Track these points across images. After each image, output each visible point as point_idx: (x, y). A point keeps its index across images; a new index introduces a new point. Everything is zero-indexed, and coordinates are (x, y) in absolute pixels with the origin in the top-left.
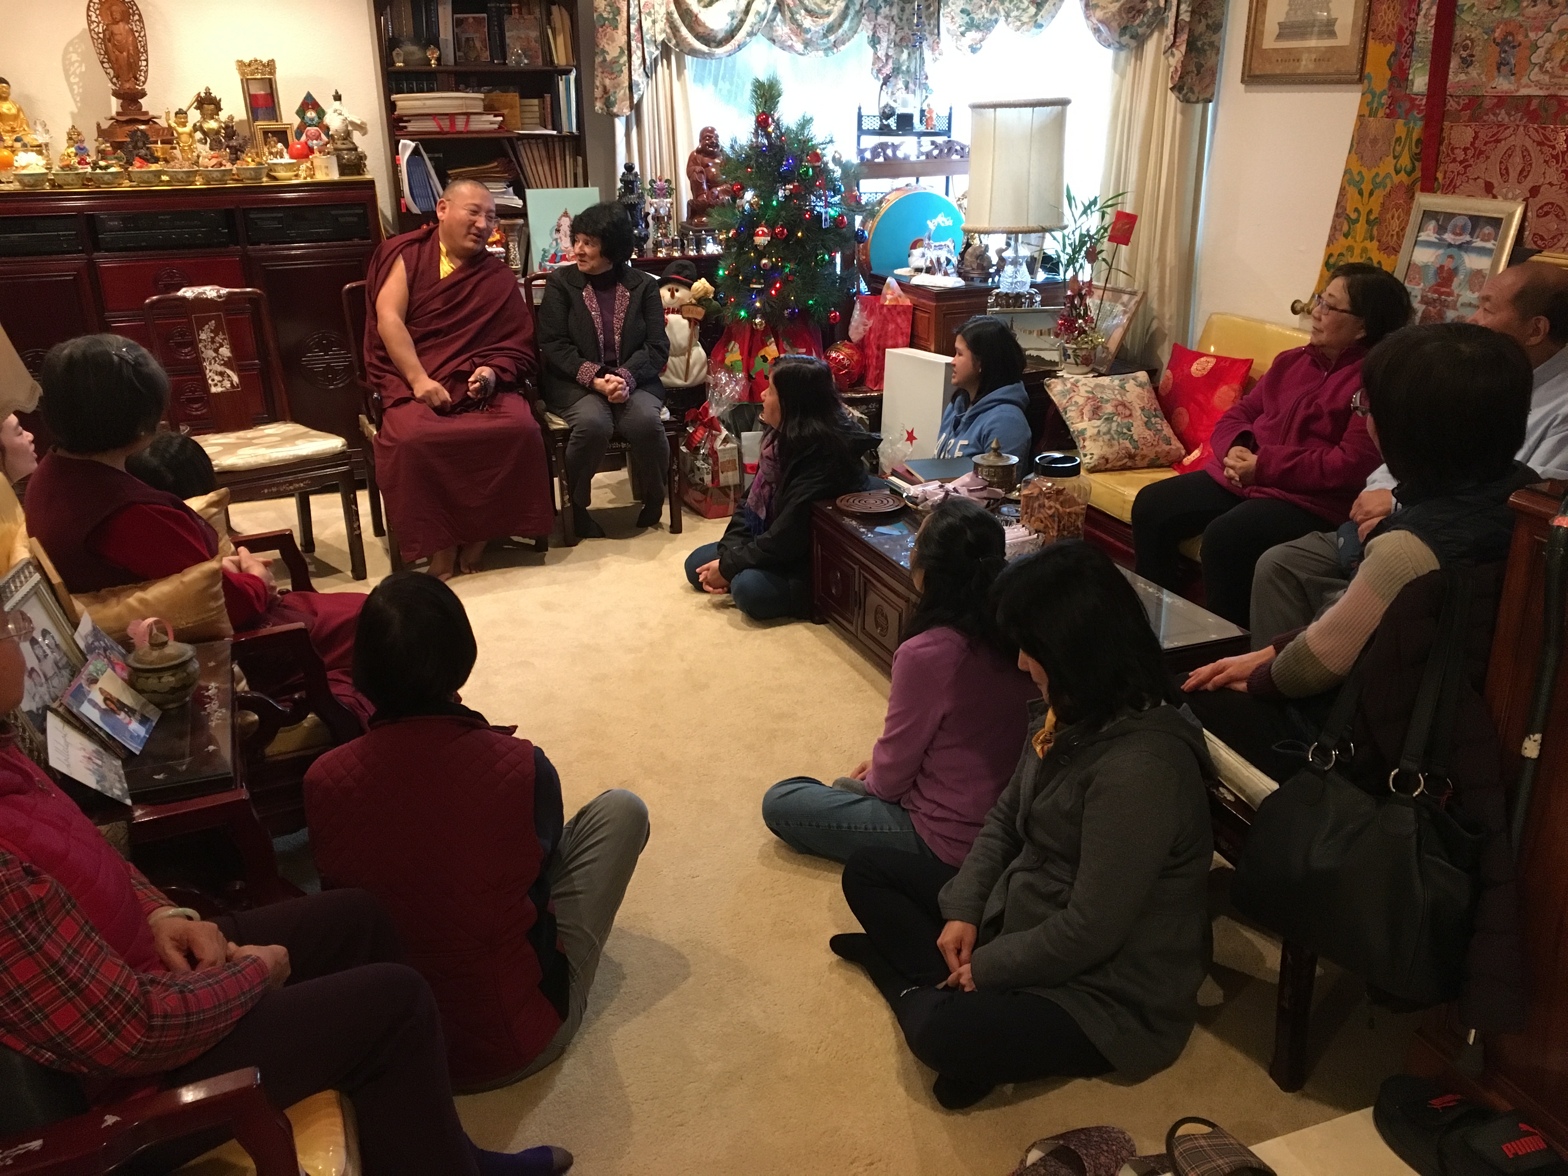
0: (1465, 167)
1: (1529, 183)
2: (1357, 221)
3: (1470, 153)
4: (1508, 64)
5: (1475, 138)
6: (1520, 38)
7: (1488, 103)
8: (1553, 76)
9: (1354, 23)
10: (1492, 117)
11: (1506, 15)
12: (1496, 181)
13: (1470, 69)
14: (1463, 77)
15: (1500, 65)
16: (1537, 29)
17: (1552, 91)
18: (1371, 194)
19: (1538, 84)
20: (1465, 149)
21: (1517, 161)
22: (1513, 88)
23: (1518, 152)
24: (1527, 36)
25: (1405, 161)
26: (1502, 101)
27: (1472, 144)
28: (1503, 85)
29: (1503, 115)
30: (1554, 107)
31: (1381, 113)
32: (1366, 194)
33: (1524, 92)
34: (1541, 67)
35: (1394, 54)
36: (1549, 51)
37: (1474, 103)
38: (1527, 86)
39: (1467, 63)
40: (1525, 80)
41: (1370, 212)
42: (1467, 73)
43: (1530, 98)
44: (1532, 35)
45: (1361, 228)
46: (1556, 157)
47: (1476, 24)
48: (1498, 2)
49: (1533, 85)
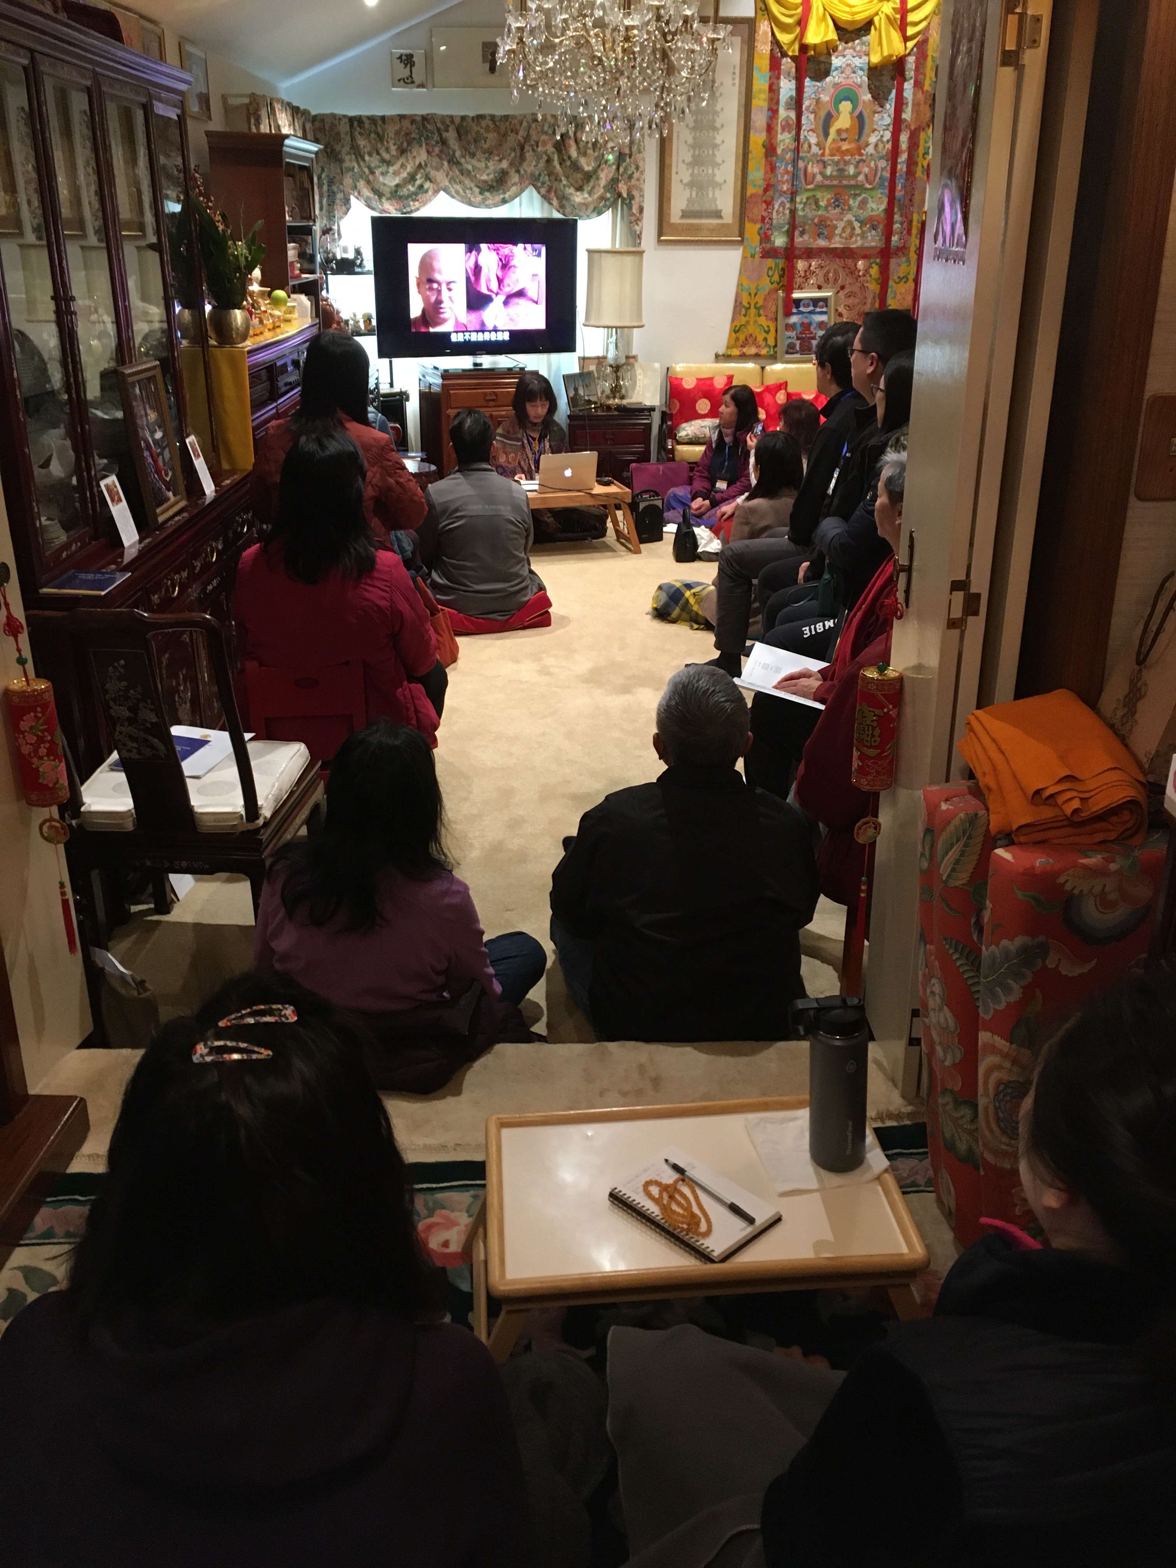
0: (807, 279)
2: (749, 308)
3: (808, 273)
4: (824, 234)
5: (811, 266)
6: (829, 223)
7: (815, 251)
8: (846, 239)
9: (734, 212)
10: (818, 256)
11: (820, 213)
12: (825, 284)
13: (804, 236)
14: (801, 239)
15: (819, 234)
16: (837, 220)
17: (846, 246)
18: (756, 294)
19: (840, 243)
21: (832, 275)
22: (827, 244)
23: (833, 271)
24: (831, 222)
25: (776, 278)
26: (823, 250)
28: (822, 243)
29: (824, 256)
31: (757, 256)
32: (753, 295)
33: (832, 246)
34: (840, 236)
35: (761, 228)
36: (843, 229)
37: (808, 251)
38: (834, 243)
39: (802, 233)
40: (833, 241)
41: (757, 303)
42: (804, 238)
43: (836, 248)
44: (835, 222)
45: (753, 311)
46: (851, 273)
47: (804, 216)
48: (814, 207)
49: (837, 243)
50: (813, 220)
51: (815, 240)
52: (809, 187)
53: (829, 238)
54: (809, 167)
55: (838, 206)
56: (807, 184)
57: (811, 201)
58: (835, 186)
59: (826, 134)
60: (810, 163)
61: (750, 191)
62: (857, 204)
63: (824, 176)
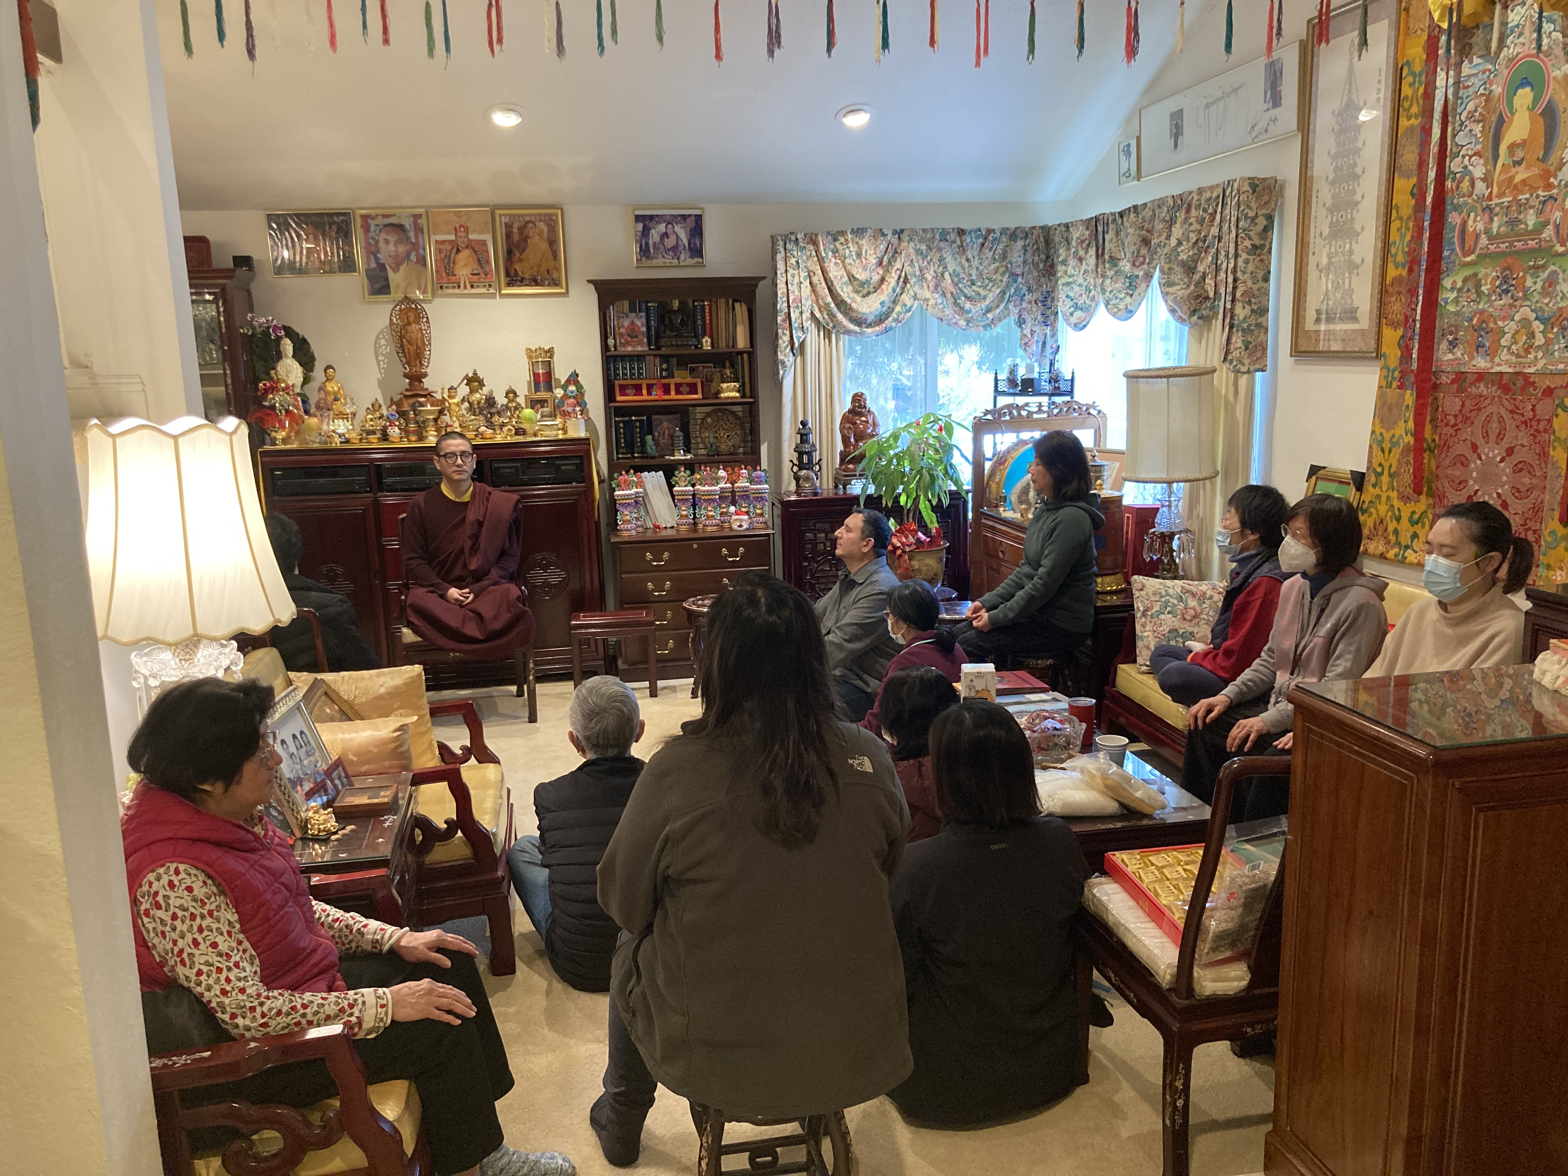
0: (1457, 430)
1: (1505, 444)
2: (1381, 474)
3: (1460, 418)
4: (1484, 346)
5: (1463, 406)
6: (1492, 325)
7: (1470, 378)
8: (1518, 356)
9: (1371, 311)
10: (1474, 390)
11: (1481, 307)
12: (1480, 441)
13: (1455, 350)
14: (1450, 356)
15: (1480, 346)
16: (1504, 319)
17: (1517, 370)
18: (1391, 450)
19: (1507, 362)
20: (1455, 416)
21: (1495, 426)
22: (1489, 365)
23: (1495, 417)
24: (1496, 323)
25: (1411, 425)
26: (1481, 376)
27: (1461, 411)
28: (1481, 363)
29: (1482, 388)
30: (1520, 383)
31: (1395, 385)
32: (1387, 451)
33: (1497, 369)
34: (1509, 348)
35: (1402, 337)
36: (1513, 336)
37: (1460, 377)
38: (1499, 365)
39: (1453, 344)
40: (1497, 360)
41: (1391, 466)
42: (1454, 354)
43: (1501, 374)
44: (1500, 323)
45: (1386, 479)
46: (1525, 423)
47: (1457, 314)
48: (1474, 296)
49: (1503, 363)
50: (1472, 320)
51: (1472, 358)
52: (1468, 259)
53: (1491, 353)
54: (1470, 222)
55: (1507, 291)
56: (1466, 255)
57: (1470, 285)
58: (1503, 253)
59: (1496, 156)
60: (1472, 214)
61: (1392, 273)
62: (1539, 286)
63: (1491, 238)
